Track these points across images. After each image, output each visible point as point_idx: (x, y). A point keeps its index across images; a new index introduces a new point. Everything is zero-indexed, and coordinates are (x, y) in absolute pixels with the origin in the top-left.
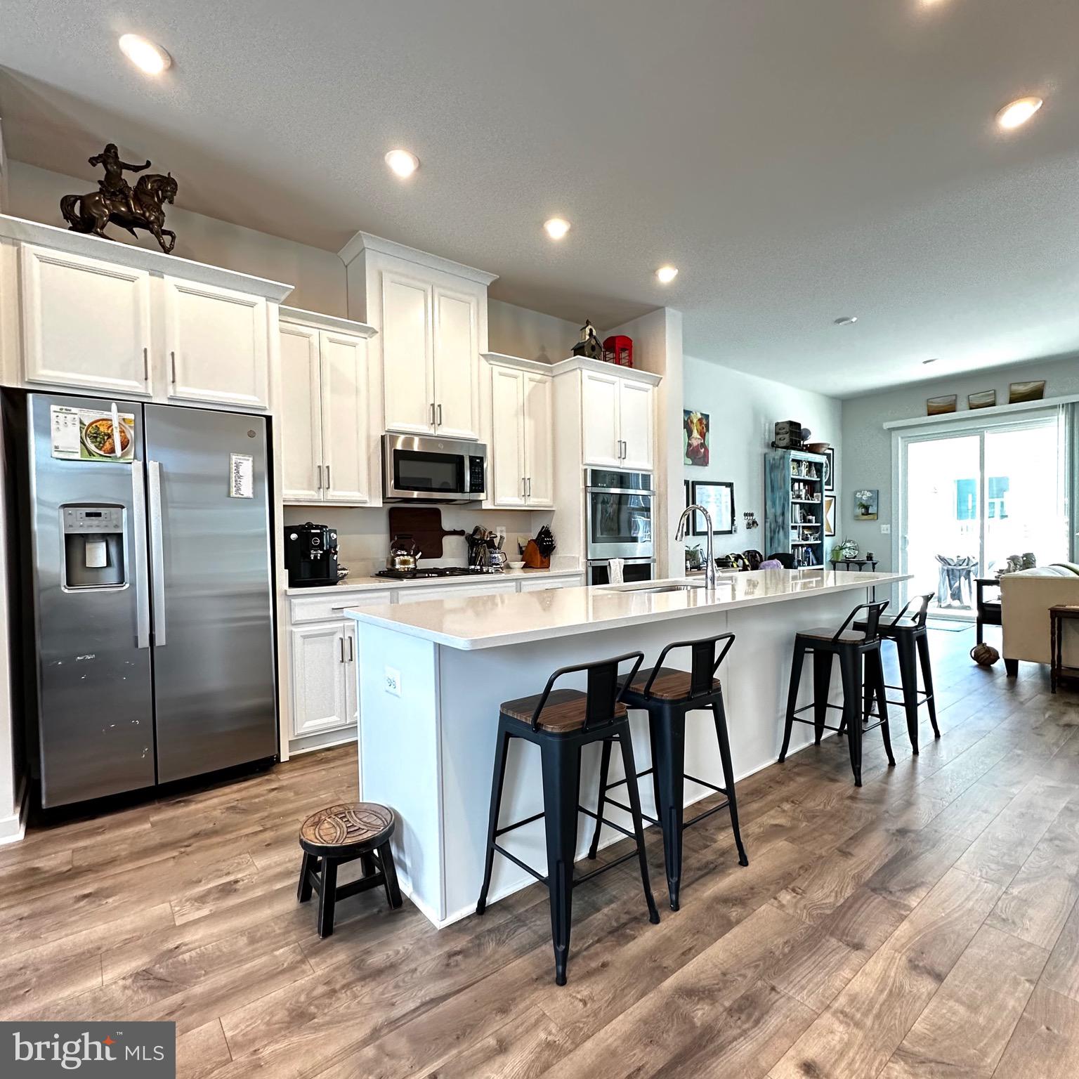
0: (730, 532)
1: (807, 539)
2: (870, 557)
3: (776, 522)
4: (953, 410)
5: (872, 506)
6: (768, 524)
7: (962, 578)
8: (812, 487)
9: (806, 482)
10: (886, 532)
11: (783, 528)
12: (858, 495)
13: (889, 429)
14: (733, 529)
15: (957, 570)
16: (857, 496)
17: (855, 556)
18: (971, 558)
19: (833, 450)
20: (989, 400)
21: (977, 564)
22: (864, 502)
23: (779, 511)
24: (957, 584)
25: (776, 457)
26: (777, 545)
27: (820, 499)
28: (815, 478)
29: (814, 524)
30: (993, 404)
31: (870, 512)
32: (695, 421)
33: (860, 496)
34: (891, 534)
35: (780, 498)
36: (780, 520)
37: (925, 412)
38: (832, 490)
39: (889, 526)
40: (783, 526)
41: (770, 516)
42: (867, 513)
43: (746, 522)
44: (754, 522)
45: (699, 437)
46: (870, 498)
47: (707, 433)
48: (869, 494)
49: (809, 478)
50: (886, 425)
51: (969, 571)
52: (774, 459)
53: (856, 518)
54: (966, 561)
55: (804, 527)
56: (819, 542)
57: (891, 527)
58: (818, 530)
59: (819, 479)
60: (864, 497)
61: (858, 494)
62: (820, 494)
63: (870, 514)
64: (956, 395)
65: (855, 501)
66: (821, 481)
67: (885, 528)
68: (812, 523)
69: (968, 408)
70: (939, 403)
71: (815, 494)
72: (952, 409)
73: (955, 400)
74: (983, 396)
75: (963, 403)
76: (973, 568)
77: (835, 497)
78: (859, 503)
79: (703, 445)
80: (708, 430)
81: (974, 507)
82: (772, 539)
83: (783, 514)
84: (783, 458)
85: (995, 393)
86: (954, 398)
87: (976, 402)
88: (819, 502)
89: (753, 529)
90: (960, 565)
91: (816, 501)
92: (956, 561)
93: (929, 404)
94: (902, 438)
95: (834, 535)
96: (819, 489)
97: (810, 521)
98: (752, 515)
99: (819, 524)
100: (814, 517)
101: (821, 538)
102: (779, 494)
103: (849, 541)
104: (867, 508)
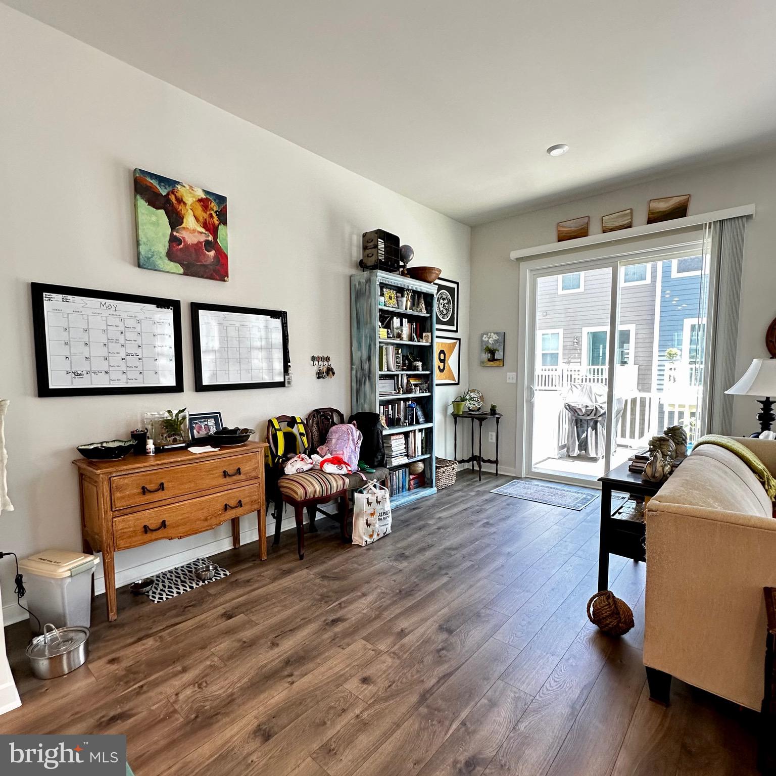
0: (281, 385)
1: (409, 391)
2: (493, 411)
3: (362, 369)
4: (585, 234)
5: (498, 351)
6: (354, 372)
7: (590, 429)
8: (421, 325)
9: (411, 319)
10: (511, 381)
11: (369, 377)
12: (485, 338)
13: (517, 259)
14: (286, 381)
15: (585, 420)
16: (483, 339)
17: (480, 408)
18: (599, 409)
19: (457, 283)
20: (625, 222)
21: (604, 414)
22: (490, 346)
23: (365, 356)
24: (584, 435)
25: (362, 281)
26: (362, 401)
27: (430, 340)
28: (424, 314)
29: (420, 372)
30: (629, 226)
31: (496, 358)
32: (189, 200)
33: (486, 339)
34: (517, 383)
35: (366, 337)
36: (366, 366)
37: (555, 237)
38: (456, 331)
39: (515, 373)
40: (369, 375)
41: (356, 361)
42: (493, 359)
43: (315, 369)
44: (330, 371)
45: (203, 230)
46: (496, 341)
47: (221, 227)
48: (495, 337)
49: (415, 313)
50: (514, 255)
51: (596, 422)
52: (360, 283)
53: (482, 364)
54: (594, 411)
55: (409, 376)
56: (428, 394)
57: (517, 374)
58: (427, 380)
59: (428, 315)
60: (491, 341)
61: (485, 336)
62: (429, 334)
63: (497, 360)
64: (589, 217)
65: (482, 346)
66: (431, 317)
67: (511, 376)
68: (418, 370)
69: (601, 231)
70: (571, 226)
71: (424, 334)
72: (583, 232)
73: (588, 223)
74: (618, 217)
75: (595, 227)
76: (600, 419)
77: (459, 340)
78: (485, 347)
79: (212, 245)
80: (223, 220)
81: (604, 354)
82: (358, 391)
83: (369, 359)
84: (369, 281)
85: (631, 213)
86: (586, 220)
87: (610, 225)
88: (428, 344)
89: (327, 379)
90: (588, 415)
91: (423, 343)
92: (584, 411)
93: (561, 229)
94: (531, 271)
95: (458, 384)
96: (429, 328)
97: (416, 368)
98: (328, 359)
99: (428, 372)
100: (421, 363)
101: (430, 389)
102: (365, 331)
103: (473, 391)
104: (492, 352)
